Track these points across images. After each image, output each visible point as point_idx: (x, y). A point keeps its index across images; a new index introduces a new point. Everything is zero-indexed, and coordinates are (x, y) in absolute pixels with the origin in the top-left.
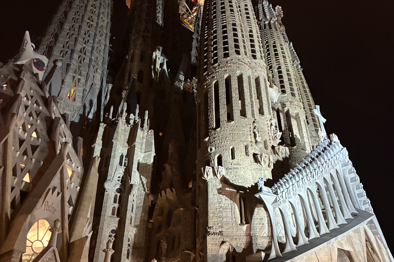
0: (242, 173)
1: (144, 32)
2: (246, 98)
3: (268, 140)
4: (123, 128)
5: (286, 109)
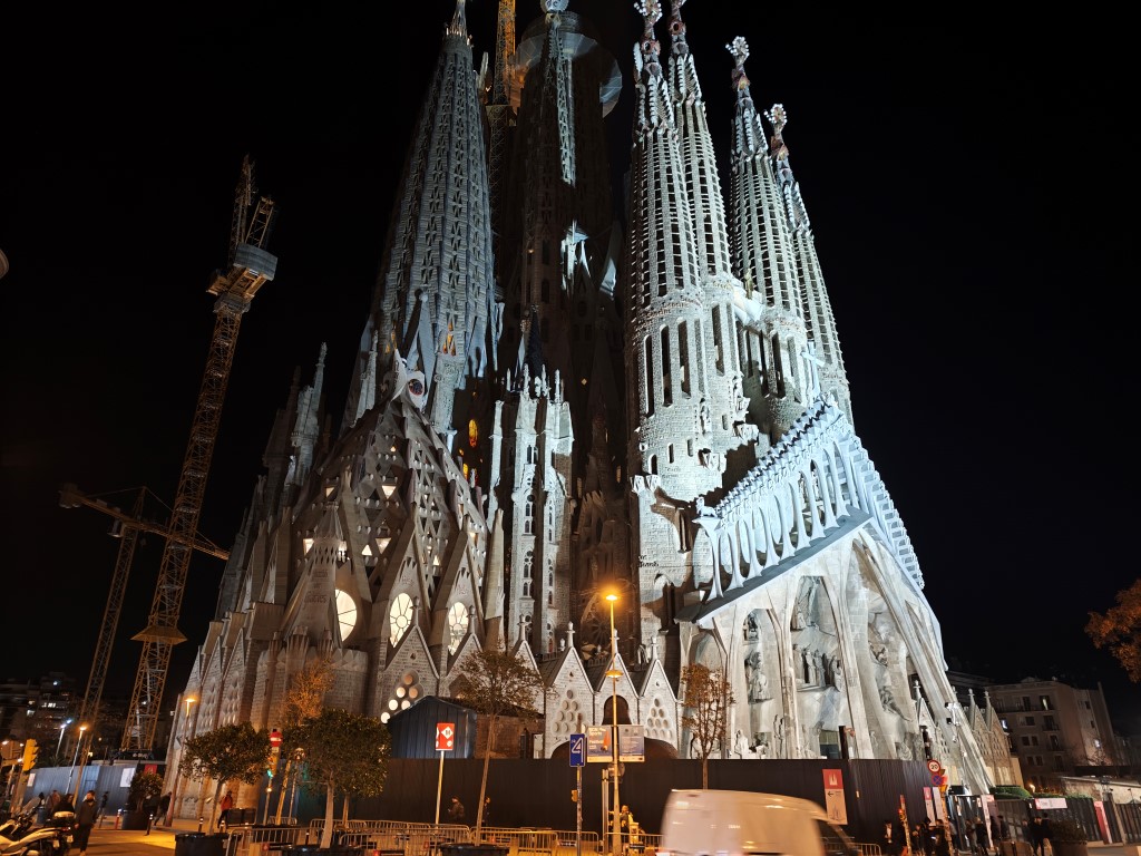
0: (683, 482)
1: (543, 205)
2: (690, 362)
3: (728, 414)
4: (527, 407)
5: (773, 332)
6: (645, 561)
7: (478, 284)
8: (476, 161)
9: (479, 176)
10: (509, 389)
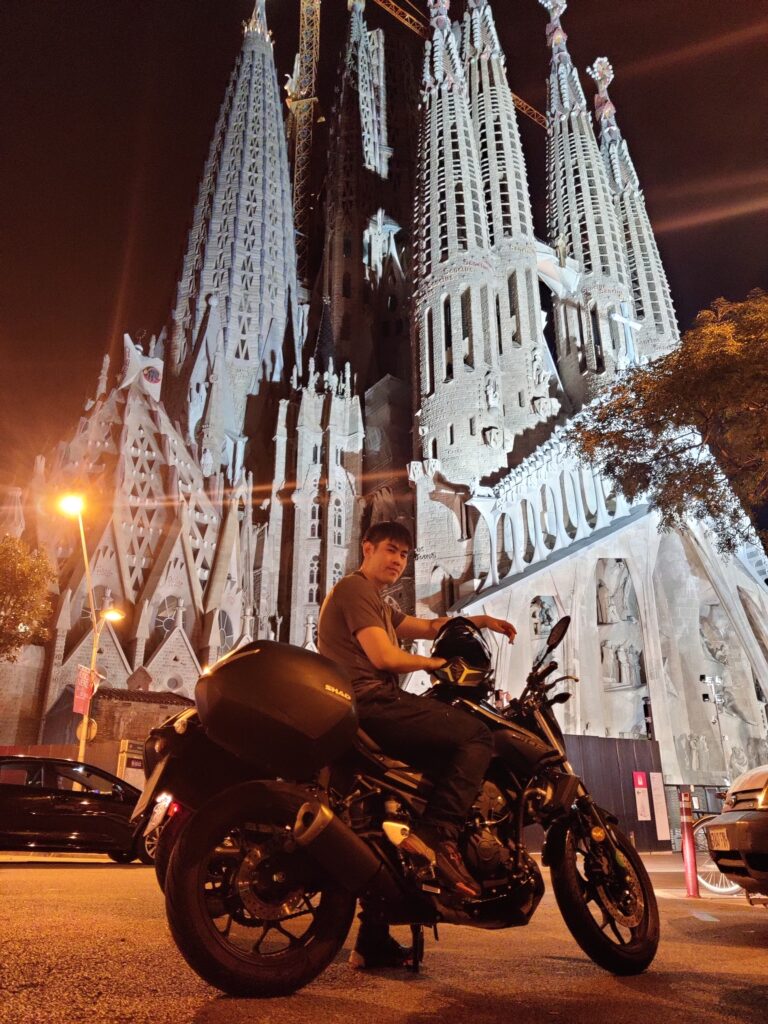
0: (464, 464)
2: (474, 332)
6: (421, 553)
7: (274, 285)
8: (274, 159)
9: (277, 173)
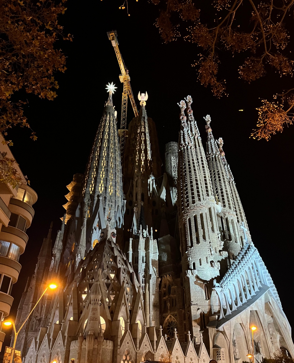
0: (206, 273)
2: (205, 228)
3: (217, 247)
4: (142, 241)
5: (226, 217)
6: (193, 303)
8: (117, 150)
9: (118, 155)
10: (134, 233)
